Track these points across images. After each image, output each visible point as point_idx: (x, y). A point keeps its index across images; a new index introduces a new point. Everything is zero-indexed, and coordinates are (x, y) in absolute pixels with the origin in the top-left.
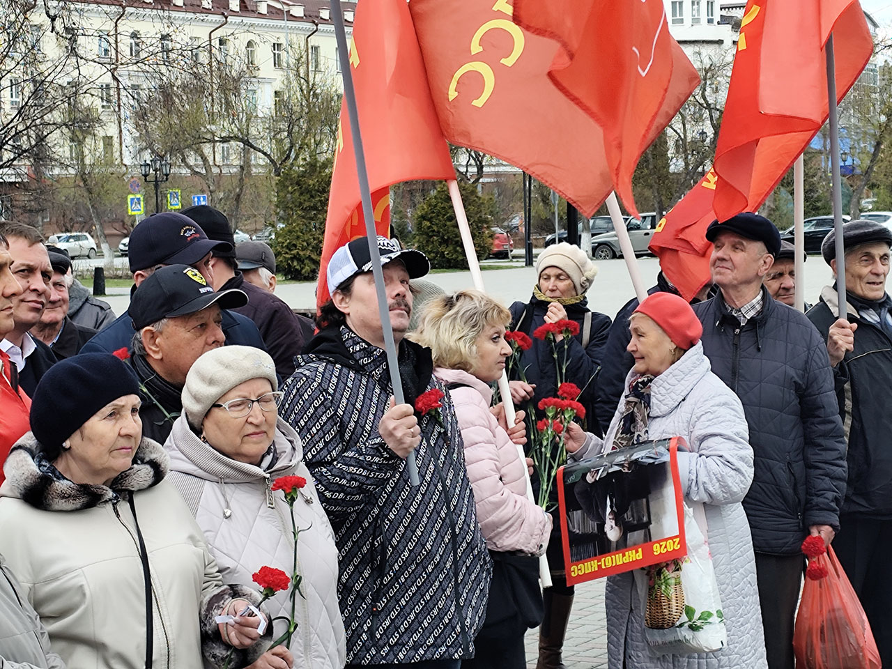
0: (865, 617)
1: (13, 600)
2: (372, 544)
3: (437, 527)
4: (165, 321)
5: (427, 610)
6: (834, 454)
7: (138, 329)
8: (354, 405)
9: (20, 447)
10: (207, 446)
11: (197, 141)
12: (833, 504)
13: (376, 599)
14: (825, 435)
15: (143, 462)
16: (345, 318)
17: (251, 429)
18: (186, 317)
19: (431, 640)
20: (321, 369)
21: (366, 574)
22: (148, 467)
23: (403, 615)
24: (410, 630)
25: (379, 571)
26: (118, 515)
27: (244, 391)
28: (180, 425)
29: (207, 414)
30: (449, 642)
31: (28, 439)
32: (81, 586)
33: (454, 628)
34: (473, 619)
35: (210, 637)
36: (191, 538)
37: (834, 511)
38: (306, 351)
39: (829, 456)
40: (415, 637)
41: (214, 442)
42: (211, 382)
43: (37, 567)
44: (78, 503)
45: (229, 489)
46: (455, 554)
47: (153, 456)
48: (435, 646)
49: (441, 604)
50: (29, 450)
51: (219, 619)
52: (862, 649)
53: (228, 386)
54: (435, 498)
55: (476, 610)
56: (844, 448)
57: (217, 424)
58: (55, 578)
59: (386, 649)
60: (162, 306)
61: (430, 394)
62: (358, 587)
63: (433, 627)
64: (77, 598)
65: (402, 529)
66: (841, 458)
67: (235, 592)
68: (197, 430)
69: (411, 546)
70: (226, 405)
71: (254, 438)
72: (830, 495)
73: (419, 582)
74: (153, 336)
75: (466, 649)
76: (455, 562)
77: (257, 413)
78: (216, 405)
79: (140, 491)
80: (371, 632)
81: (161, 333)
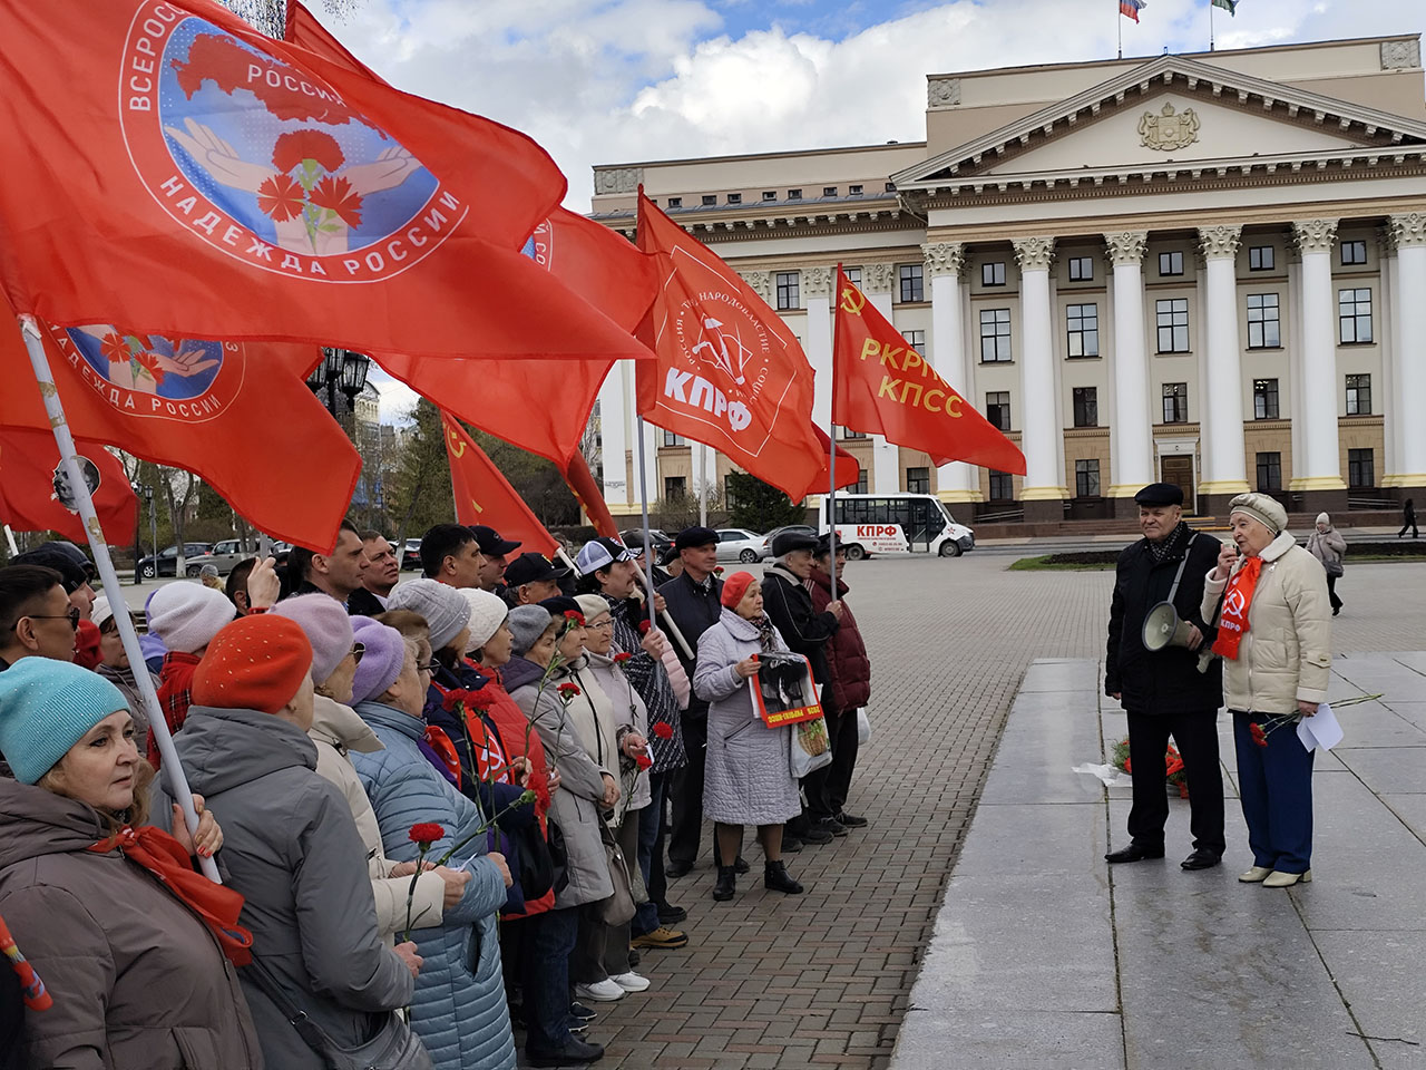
16: (602, 587)
17: (604, 638)
18: (545, 581)
70: (594, 627)
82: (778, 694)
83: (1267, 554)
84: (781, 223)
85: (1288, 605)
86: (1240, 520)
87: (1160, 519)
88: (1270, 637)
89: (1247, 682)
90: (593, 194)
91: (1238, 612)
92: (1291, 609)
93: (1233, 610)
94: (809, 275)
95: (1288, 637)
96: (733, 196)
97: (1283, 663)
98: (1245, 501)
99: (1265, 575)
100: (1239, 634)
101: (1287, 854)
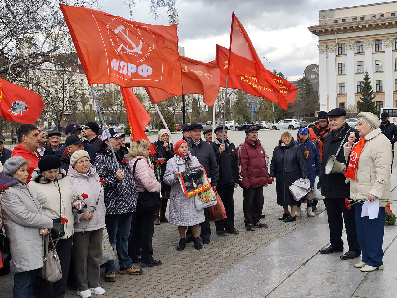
0: (223, 204)
1: (32, 201)
2: (115, 190)
3: (128, 186)
4: (72, 145)
5: (126, 203)
6: (216, 171)
7: (67, 146)
8: (109, 163)
9: (35, 171)
10: (75, 171)
11: (111, 105)
12: (216, 182)
13: (116, 201)
14: (214, 168)
15: (60, 173)
16: (107, 146)
17: (84, 167)
18: (76, 144)
19: (128, 209)
20: (102, 156)
21: (114, 196)
22: (61, 174)
23: (122, 204)
24: (123, 207)
25: (117, 196)
26: (55, 184)
27: (82, 159)
28: (70, 167)
29: (75, 164)
30: (131, 209)
31: (37, 169)
32: (46, 198)
33: (132, 206)
34: (135, 204)
35: (73, 208)
36: (70, 188)
37: (216, 183)
38: (98, 152)
39: (215, 172)
40: (124, 208)
41: (77, 170)
42: (75, 158)
43: (38, 194)
44: (46, 182)
45: (80, 179)
46: (131, 192)
47: (62, 172)
48: (128, 210)
49: (129, 201)
50: (37, 171)
51: (75, 204)
52: (222, 211)
53: (78, 159)
54: (127, 181)
55: (135, 202)
56: (218, 170)
57: (77, 166)
58: (41, 196)
59: (119, 211)
60: (71, 142)
61: (124, 160)
62: (112, 199)
63: (128, 206)
64: (46, 200)
65: (121, 187)
66: (217, 172)
67: (78, 199)
68: (74, 168)
69: (123, 190)
70: (78, 163)
71: (85, 169)
72: (215, 180)
73: (125, 197)
74: (70, 148)
75: (134, 210)
76: (131, 193)
77: (85, 163)
78: (76, 163)
79: (59, 179)
80: (115, 209)
81: (71, 147)
82: (192, 184)
83: (367, 137)
84: (377, 25)
85: (372, 158)
86: (359, 123)
87: (337, 122)
88: (364, 171)
89: (355, 188)
90: (319, 19)
91: (354, 160)
92: (373, 160)
93: (353, 160)
94: (386, 41)
95: (372, 171)
96: (362, 17)
97: (369, 182)
98: (362, 115)
99: (366, 145)
100: (355, 169)
101: (371, 258)
